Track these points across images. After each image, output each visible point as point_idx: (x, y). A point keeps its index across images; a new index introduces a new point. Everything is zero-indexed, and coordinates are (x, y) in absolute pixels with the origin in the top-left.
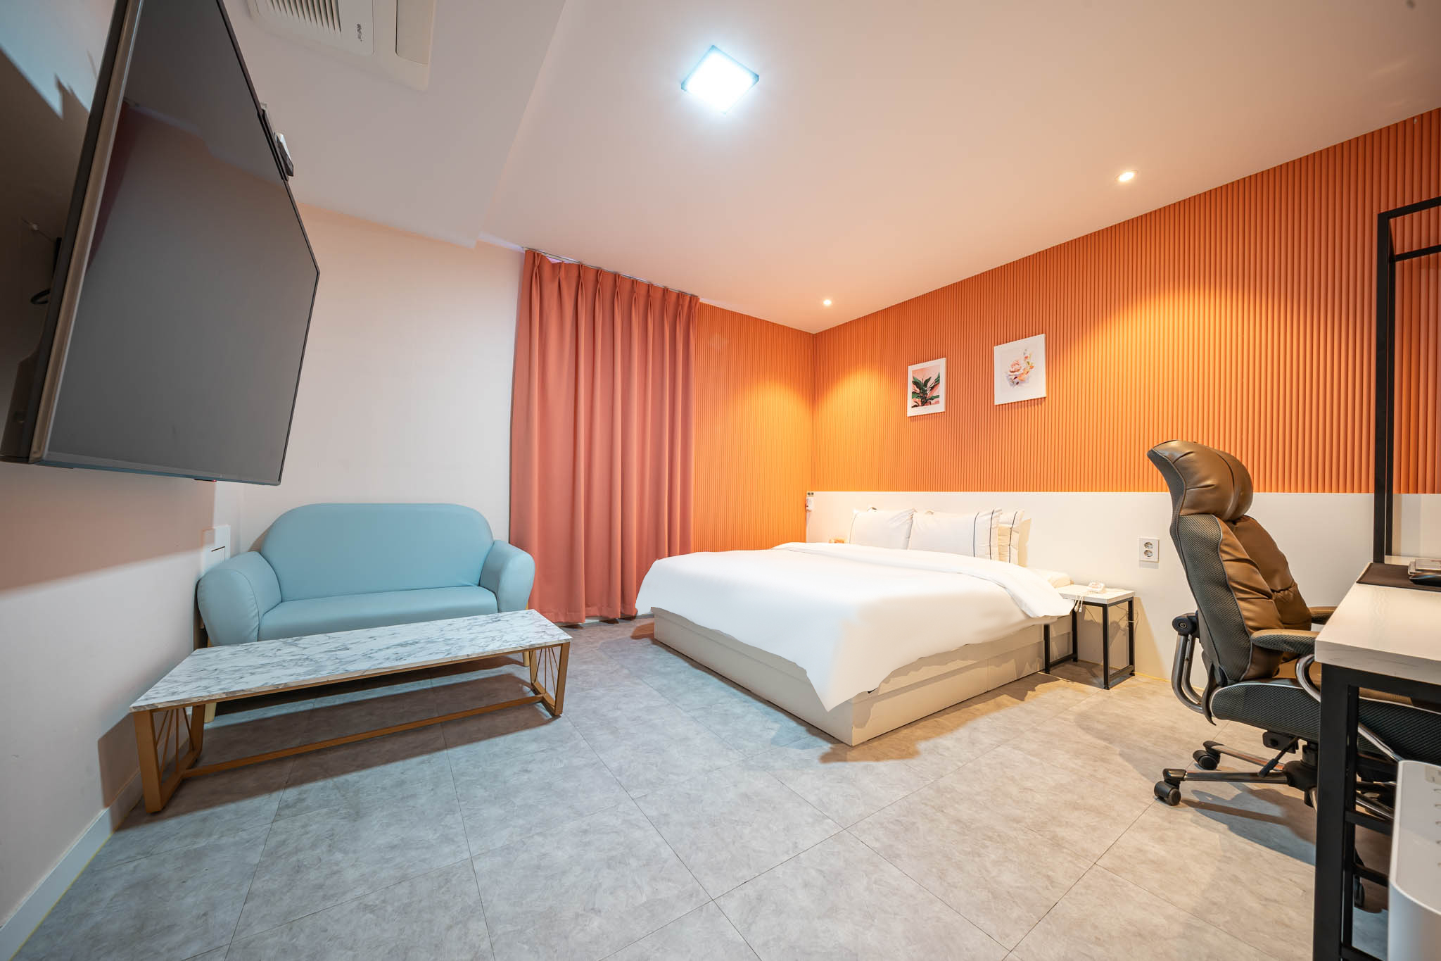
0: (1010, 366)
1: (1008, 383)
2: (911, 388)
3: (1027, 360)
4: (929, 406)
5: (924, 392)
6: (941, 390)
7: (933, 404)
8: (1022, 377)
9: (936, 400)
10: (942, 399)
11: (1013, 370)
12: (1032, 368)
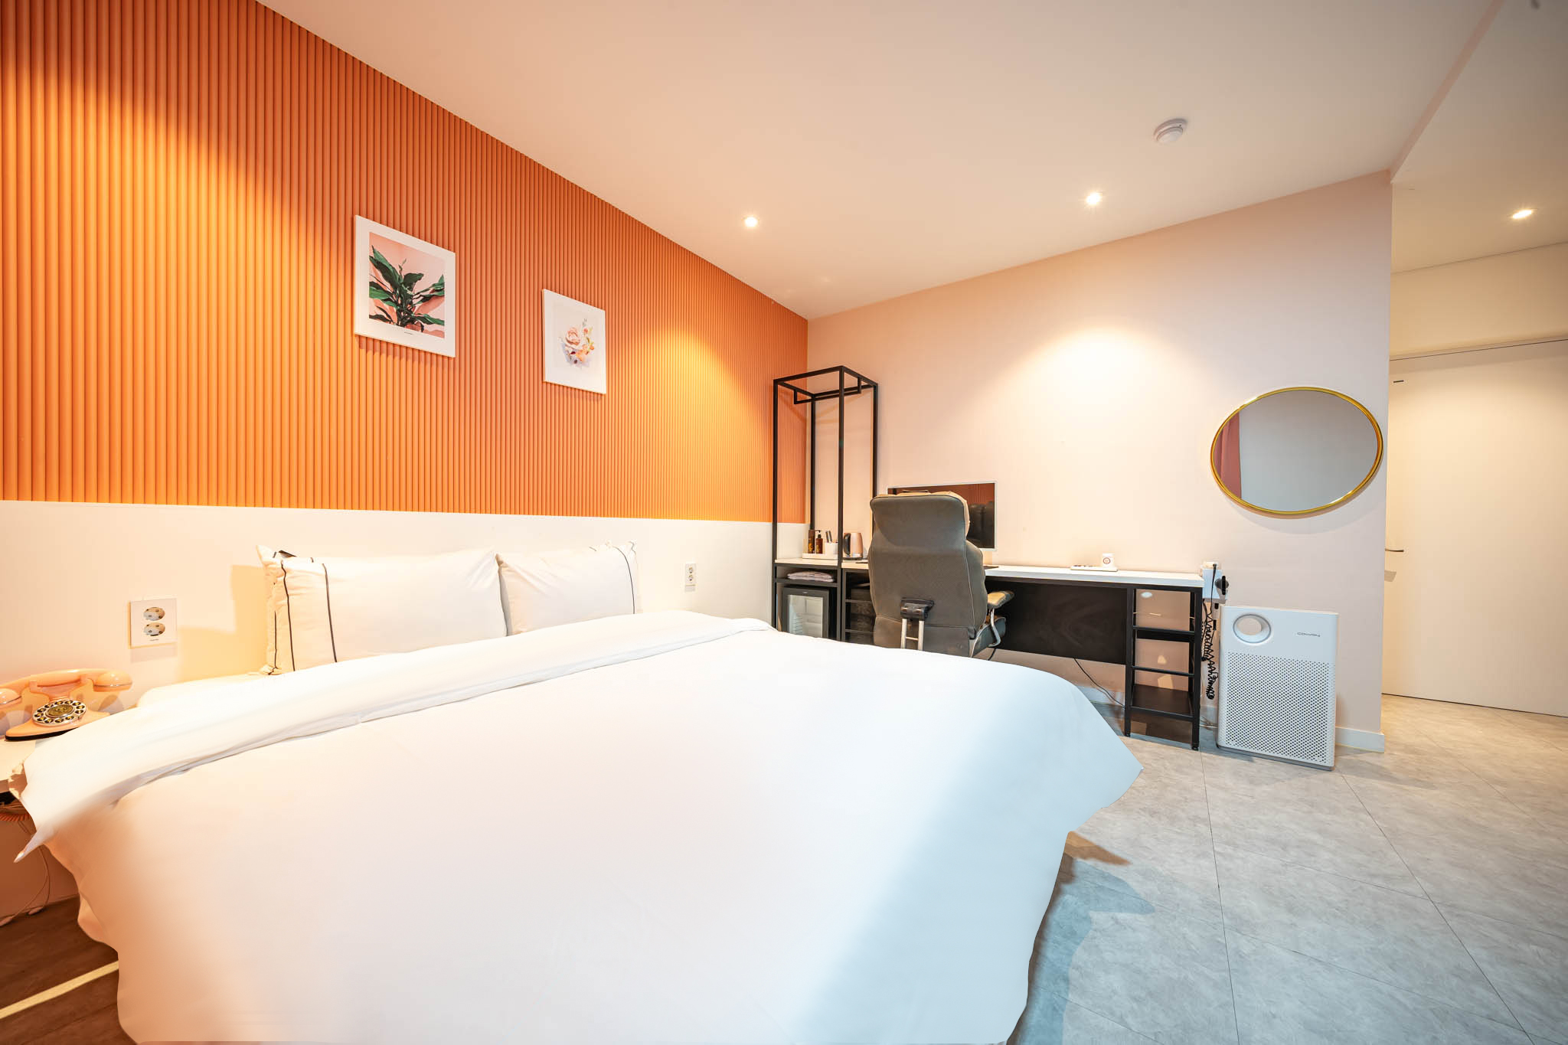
0: (566, 332)
1: (564, 357)
2: (364, 273)
3: (587, 335)
4: (418, 334)
5: (407, 299)
6: (446, 309)
7: (427, 332)
8: (583, 356)
9: (435, 327)
10: (450, 328)
11: (570, 339)
12: (592, 349)
